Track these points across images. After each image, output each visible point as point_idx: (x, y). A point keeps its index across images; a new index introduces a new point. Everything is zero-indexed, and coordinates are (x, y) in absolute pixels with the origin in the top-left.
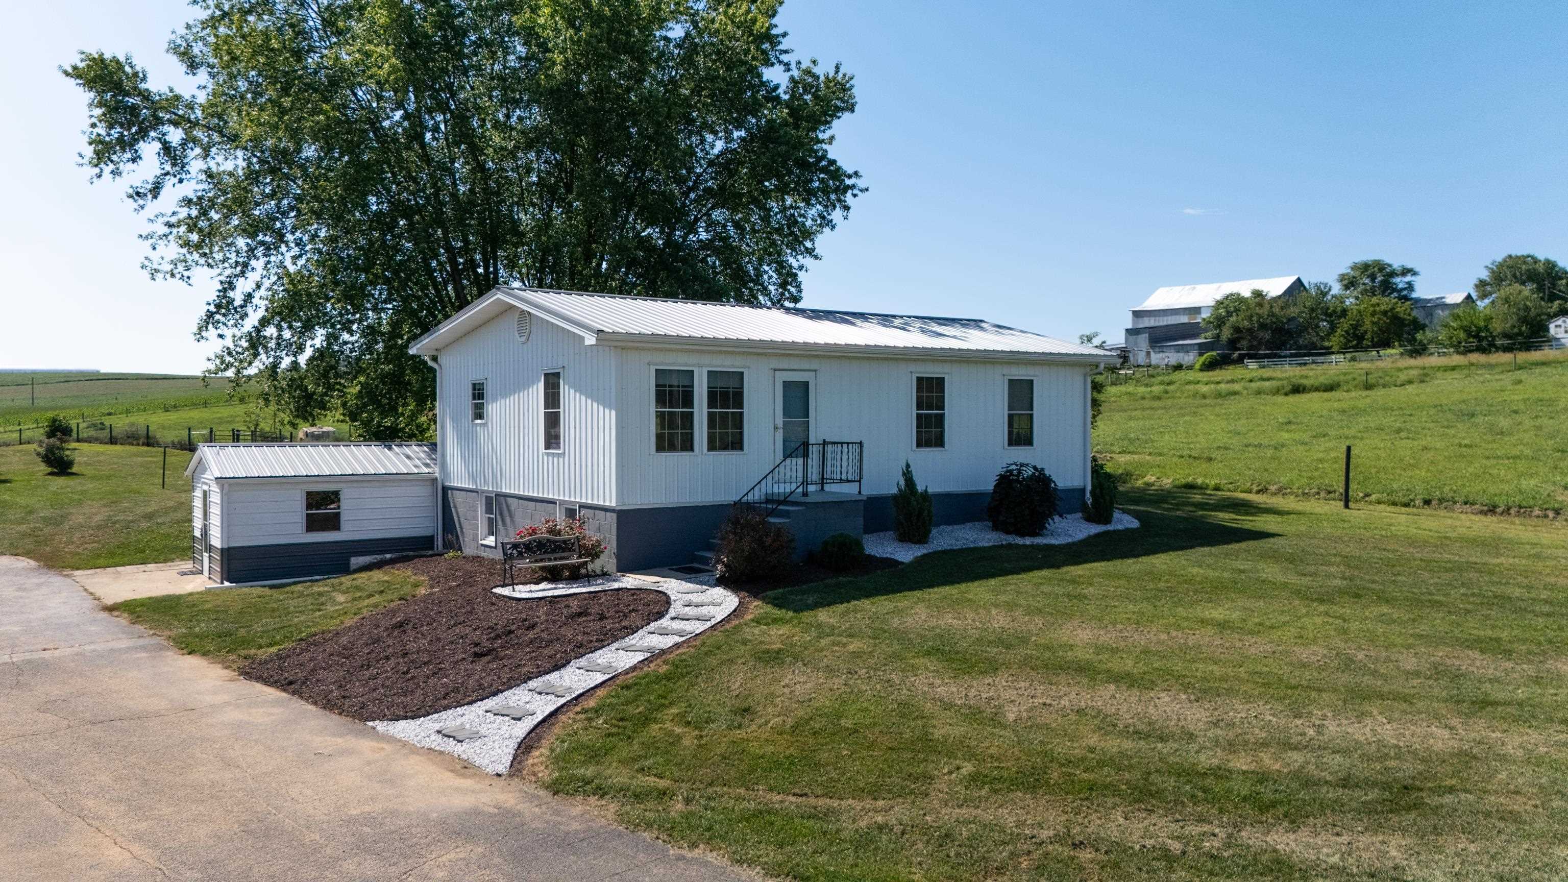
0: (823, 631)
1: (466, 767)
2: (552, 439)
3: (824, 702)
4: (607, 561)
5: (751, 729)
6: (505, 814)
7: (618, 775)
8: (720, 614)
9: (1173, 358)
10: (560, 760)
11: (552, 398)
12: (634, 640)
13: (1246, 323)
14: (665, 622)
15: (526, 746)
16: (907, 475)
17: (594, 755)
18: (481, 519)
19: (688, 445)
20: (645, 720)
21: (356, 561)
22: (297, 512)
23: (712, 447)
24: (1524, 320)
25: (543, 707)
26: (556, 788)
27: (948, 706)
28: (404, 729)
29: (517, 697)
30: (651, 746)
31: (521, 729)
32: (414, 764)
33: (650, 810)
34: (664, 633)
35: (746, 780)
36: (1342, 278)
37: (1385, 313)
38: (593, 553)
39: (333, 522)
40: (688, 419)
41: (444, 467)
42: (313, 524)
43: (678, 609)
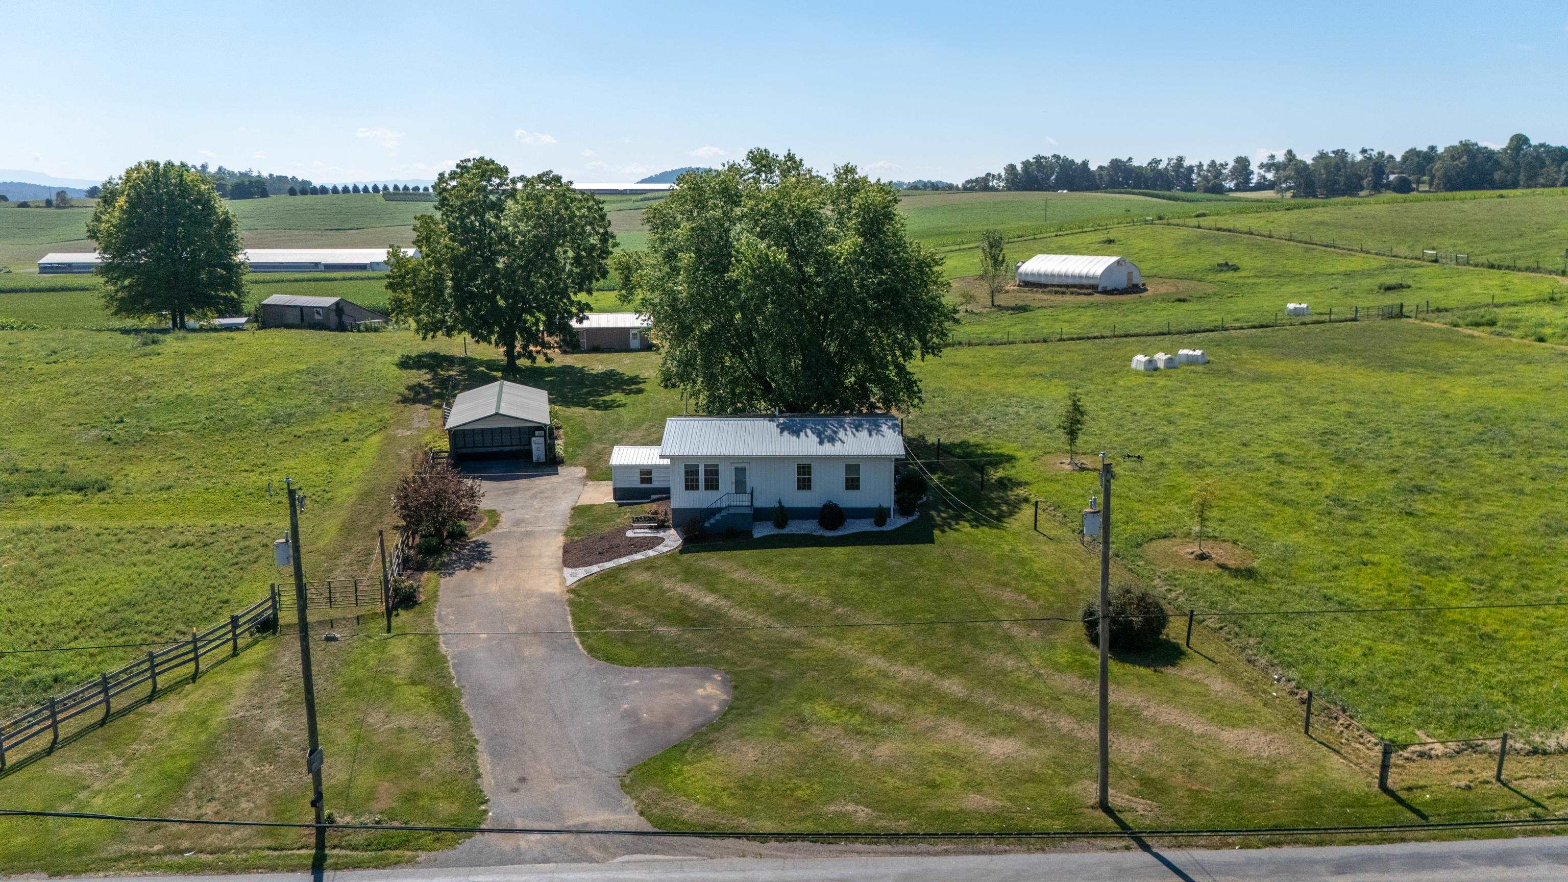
0: (676, 562)
1: (563, 583)
5: (618, 586)
7: (582, 591)
10: (579, 585)
12: (634, 556)
14: (649, 551)
15: (578, 580)
17: (585, 585)
19: (697, 488)
20: (603, 580)
21: (653, 497)
22: (637, 476)
23: (706, 488)
25: (594, 571)
26: (569, 591)
28: (568, 570)
29: (594, 567)
30: (596, 586)
31: (584, 576)
33: (576, 598)
34: (644, 554)
39: (649, 481)
40: (697, 481)
42: (643, 481)
43: (659, 547)
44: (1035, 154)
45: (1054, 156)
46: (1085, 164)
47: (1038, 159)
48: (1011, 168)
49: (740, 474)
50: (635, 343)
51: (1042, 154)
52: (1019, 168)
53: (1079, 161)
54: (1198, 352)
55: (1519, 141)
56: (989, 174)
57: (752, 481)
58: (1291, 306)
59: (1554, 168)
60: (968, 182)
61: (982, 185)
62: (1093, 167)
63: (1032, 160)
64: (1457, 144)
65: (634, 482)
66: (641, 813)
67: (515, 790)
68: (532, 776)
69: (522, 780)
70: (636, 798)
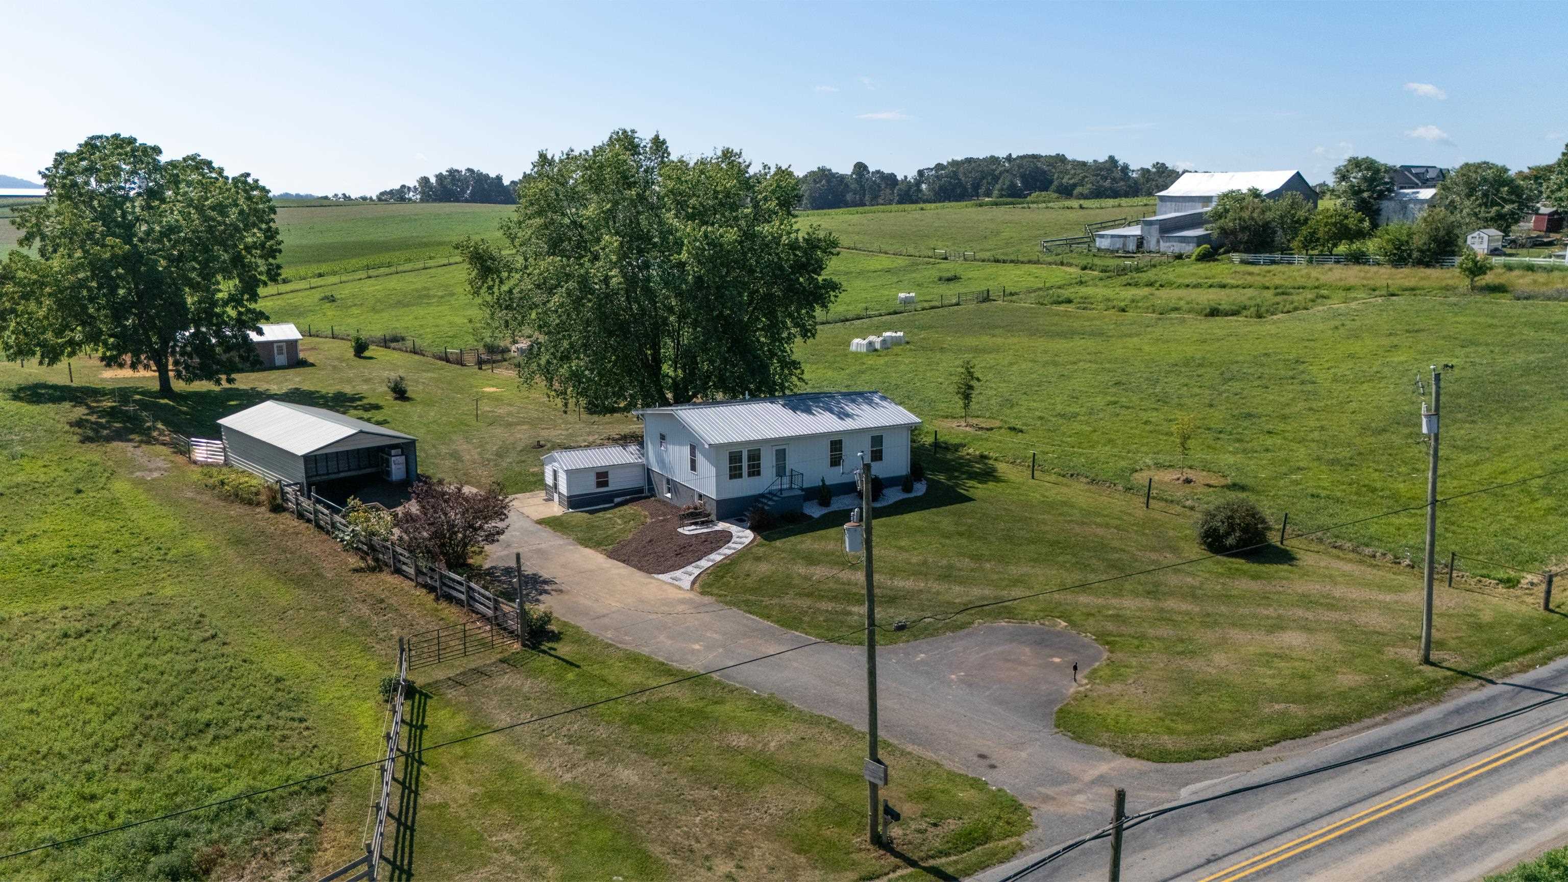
0: (776, 549)
1: (680, 588)
2: (693, 468)
3: (768, 573)
4: (713, 517)
5: (749, 580)
6: (691, 599)
7: (716, 591)
8: (747, 541)
9: (1177, 248)
10: (702, 586)
11: (693, 453)
12: (721, 551)
13: (1231, 224)
14: (730, 544)
15: (693, 583)
16: (823, 481)
17: (710, 585)
18: (665, 487)
19: (740, 476)
20: (722, 577)
21: (617, 500)
22: (592, 480)
23: (750, 475)
24: (1435, 239)
25: (697, 572)
26: (702, 593)
27: (800, 575)
28: (661, 576)
29: (689, 568)
30: (724, 584)
31: (692, 578)
32: (666, 587)
33: (722, 599)
34: (729, 548)
35: (745, 592)
36: (1338, 171)
37: (1335, 224)
38: (709, 515)
39: (605, 484)
40: (740, 468)
41: (647, 459)
42: (600, 484)
43: (734, 539)
44: (448, 167)
45: (469, 170)
46: (499, 178)
47: (453, 173)
48: (425, 181)
49: (781, 455)
50: (281, 359)
51: (455, 168)
52: (433, 180)
53: (493, 175)
54: (900, 334)
55: (860, 168)
56: (403, 186)
57: (791, 463)
58: (902, 295)
59: (888, 191)
60: (382, 194)
61: (399, 196)
62: (506, 182)
63: (445, 173)
64: (816, 169)
65: (589, 487)
66: (1129, 755)
67: (993, 767)
68: (984, 751)
69: (982, 756)
70: (1103, 745)
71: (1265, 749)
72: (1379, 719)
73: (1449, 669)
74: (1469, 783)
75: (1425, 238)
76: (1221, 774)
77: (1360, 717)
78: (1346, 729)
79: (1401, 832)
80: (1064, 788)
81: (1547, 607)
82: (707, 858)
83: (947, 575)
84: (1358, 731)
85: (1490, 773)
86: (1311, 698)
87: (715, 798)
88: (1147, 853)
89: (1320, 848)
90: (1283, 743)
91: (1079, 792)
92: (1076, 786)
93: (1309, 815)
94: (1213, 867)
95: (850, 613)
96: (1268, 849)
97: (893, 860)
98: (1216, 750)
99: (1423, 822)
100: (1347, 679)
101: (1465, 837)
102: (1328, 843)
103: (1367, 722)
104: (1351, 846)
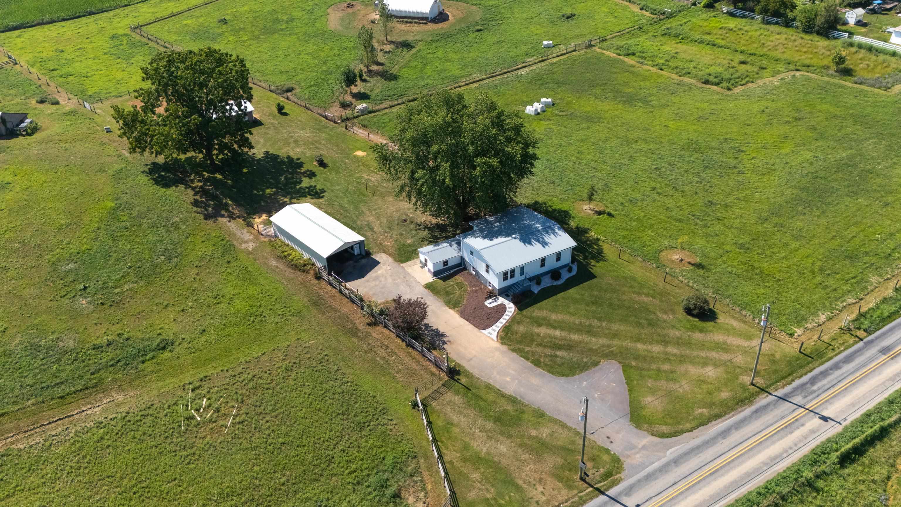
0: (525, 313)
1: (492, 340)
2: (487, 272)
3: (524, 332)
5: (518, 336)
6: (498, 346)
7: (506, 342)
8: (513, 309)
10: (501, 338)
11: (487, 267)
12: (504, 317)
14: (507, 313)
15: (497, 336)
17: (503, 338)
18: (472, 268)
19: (507, 279)
20: (508, 333)
21: (452, 271)
22: (442, 264)
23: (511, 278)
25: (497, 330)
26: (501, 343)
27: (536, 333)
28: (484, 331)
29: (494, 327)
30: (508, 337)
31: (496, 333)
32: (487, 338)
33: (510, 347)
34: (507, 315)
35: (517, 343)
38: (496, 296)
39: (447, 265)
42: (444, 266)
43: (508, 309)
49: (522, 270)
57: (526, 271)
65: (441, 267)
66: (652, 435)
67: (612, 442)
68: (609, 435)
69: (608, 438)
70: (645, 430)
71: (694, 431)
72: (731, 414)
73: (758, 387)
74: (752, 449)
75: (823, 20)
76: (680, 444)
77: (726, 413)
78: (720, 420)
79: (728, 472)
80: (633, 451)
81: (800, 352)
82: (534, 485)
83: (589, 331)
84: (723, 421)
85: (759, 444)
86: (711, 405)
87: (531, 459)
88: (657, 481)
89: (704, 479)
90: (700, 428)
91: (638, 453)
92: (637, 450)
93: (703, 464)
94: (674, 487)
95: (556, 356)
96: (690, 479)
97: (586, 485)
98: (679, 432)
99: (735, 467)
100: (725, 395)
101: (745, 474)
102: (707, 477)
103: (727, 416)
104: (712, 478)
